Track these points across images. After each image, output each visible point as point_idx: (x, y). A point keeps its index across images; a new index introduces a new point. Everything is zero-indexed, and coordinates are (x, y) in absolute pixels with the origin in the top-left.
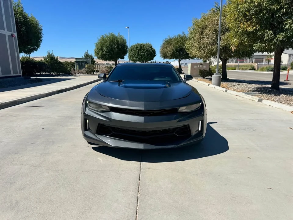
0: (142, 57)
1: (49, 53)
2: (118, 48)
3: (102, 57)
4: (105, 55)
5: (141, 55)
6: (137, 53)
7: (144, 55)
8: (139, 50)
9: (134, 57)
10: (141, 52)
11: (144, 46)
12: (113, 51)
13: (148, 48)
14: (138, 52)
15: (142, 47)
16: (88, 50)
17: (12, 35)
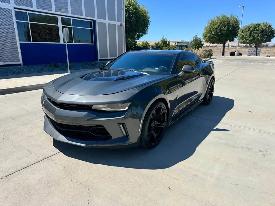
0: (254, 39)
1: (163, 38)
2: (228, 29)
3: (209, 41)
4: (212, 38)
5: (253, 37)
6: (248, 34)
7: (258, 36)
8: (251, 31)
9: (245, 38)
10: (254, 33)
11: (259, 26)
12: (221, 33)
13: (264, 28)
14: (251, 34)
15: (256, 27)
16: (197, 34)
17: (121, 25)
